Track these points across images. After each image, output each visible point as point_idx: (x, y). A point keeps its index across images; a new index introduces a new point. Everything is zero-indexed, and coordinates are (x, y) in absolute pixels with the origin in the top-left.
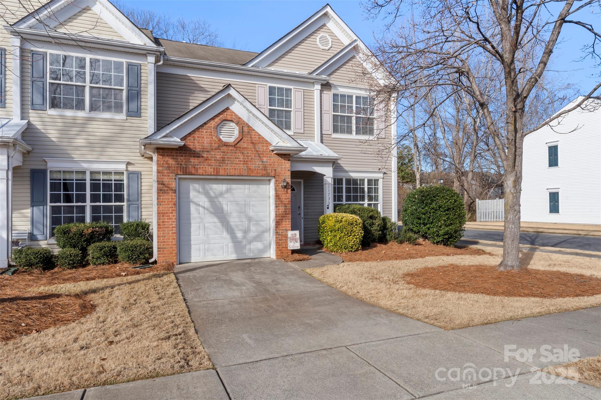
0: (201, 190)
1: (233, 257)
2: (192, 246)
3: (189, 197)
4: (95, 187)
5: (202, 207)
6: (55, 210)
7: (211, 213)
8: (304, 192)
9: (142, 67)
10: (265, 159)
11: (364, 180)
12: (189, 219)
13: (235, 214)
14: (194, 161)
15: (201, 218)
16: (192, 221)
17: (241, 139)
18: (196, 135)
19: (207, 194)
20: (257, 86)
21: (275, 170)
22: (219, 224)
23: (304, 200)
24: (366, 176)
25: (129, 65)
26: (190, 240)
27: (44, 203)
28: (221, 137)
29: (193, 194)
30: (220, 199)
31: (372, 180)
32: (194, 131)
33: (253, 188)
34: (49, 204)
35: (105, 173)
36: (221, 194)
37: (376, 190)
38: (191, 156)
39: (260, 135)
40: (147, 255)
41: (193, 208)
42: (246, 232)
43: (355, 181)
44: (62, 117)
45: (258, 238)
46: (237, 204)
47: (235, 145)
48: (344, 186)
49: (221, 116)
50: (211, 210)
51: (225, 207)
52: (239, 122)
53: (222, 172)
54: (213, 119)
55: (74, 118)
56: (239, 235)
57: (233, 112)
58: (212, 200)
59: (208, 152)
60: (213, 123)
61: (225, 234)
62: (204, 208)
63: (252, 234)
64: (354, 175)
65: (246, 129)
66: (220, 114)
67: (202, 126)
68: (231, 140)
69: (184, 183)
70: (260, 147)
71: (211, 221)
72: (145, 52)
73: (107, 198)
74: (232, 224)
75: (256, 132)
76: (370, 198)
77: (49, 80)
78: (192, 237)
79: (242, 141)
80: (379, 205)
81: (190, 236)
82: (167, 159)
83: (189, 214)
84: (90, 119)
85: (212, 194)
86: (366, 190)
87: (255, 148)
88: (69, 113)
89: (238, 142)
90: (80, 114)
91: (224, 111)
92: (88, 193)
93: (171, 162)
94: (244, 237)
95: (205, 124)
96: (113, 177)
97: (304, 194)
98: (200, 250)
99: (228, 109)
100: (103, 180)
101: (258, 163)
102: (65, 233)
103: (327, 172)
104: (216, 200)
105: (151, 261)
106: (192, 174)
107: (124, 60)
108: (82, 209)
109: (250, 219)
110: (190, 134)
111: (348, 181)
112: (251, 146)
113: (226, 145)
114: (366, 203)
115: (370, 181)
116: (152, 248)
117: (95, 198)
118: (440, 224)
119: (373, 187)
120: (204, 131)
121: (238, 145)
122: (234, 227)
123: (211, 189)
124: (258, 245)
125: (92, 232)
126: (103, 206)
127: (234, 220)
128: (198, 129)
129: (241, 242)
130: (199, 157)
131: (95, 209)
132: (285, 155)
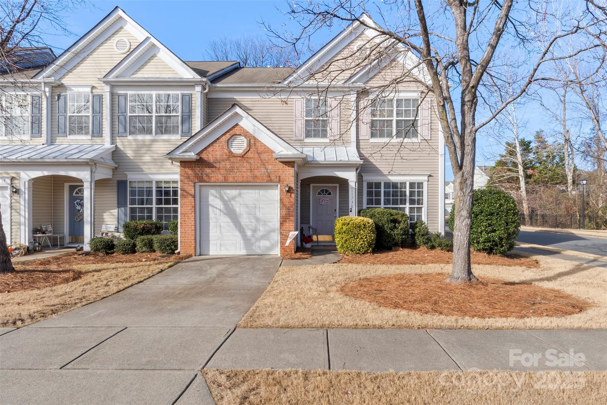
0: (218, 195)
1: (243, 252)
2: (211, 242)
3: (208, 201)
4: (159, 192)
5: (219, 209)
6: (133, 210)
7: (225, 214)
8: (339, 196)
9: (193, 96)
10: (270, 167)
11: (405, 183)
12: (208, 219)
13: (245, 216)
14: (208, 170)
15: (216, 218)
16: (211, 221)
17: (249, 151)
18: (210, 149)
19: (222, 199)
20: (294, 100)
21: (280, 176)
22: (231, 224)
23: (339, 204)
24: (408, 179)
25: (183, 96)
26: (208, 237)
27: (125, 205)
28: (232, 150)
29: (211, 198)
30: (233, 202)
31: (415, 183)
32: (209, 146)
33: (262, 192)
34: (129, 206)
35: (166, 182)
36: (234, 198)
37: (420, 194)
38: (206, 167)
39: (265, 146)
40: (173, 247)
41: (211, 209)
42: (255, 231)
43: (395, 185)
44: (136, 140)
45: (265, 237)
46: (247, 206)
47: (243, 156)
48: (382, 190)
49: (231, 132)
50: (225, 211)
51: (238, 210)
52: (246, 134)
53: (231, 179)
54: (224, 134)
55: (143, 141)
56: (249, 233)
57: (242, 127)
58: (225, 203)
59: (219, 162)
60: (224, 138)
61: (237, 233)
62: (220, 210)
63: (259, 234)
64: (393, 179)
65: (252, 141)
66: (230, 130)
67: (215, 141)
68: (240, 152)
69: (204, 190)
70: (264, 156)
71: (225, 220)
72: (193, 84)
73: (167, 202)
74: (242, 224)
75: (262, 143)
76: (412, 202)
77: (129, 114)
78: (210, 234)
79: (250, 152)
80: (423, 209)
81: (209, 233)
82: (187, 170)
83: (208, 215)
84: (154, 141)
85: (226, 198)
86: (408, 194)
87: (260, 157)
88: (140, 137)
89: (246, 153)
90: (148, 137)
91: (234, 127)
92: (154, 197)
93: (190, 172)
94: (253, 236)
95: (218, 139)
96: (172, 185)
97: (340, 198)
98: (217, 245)
99: (237, 125)
100: (165, 188)
101: (263, 170)
102: (127, 227)
103: (351, 176)
104: (229, 203)
105: (176, 252)
106: (207, 182)
107: (179, 92)
108: (150, 210)
109: (258, 220)
110: (206, 148)
111: (387, 185)
112: (256, 156)
113: (235, 156)
114: (407, 206)
115: (412, 185)
116: (177, 241)
117: (159, 202)
118: (479, 230)
119: (416, 190)
120: (216, 145)
121: (246, 156)
122: (245, 227)
123: (225, 194)
124: (265, 243)
125: (143, 228)
126: (165, 207)
127: (245, 220)
128: (212, 144)
129: (250, 240)
130: (213, 167)
131: (159, 210)
132: (290, 162)
